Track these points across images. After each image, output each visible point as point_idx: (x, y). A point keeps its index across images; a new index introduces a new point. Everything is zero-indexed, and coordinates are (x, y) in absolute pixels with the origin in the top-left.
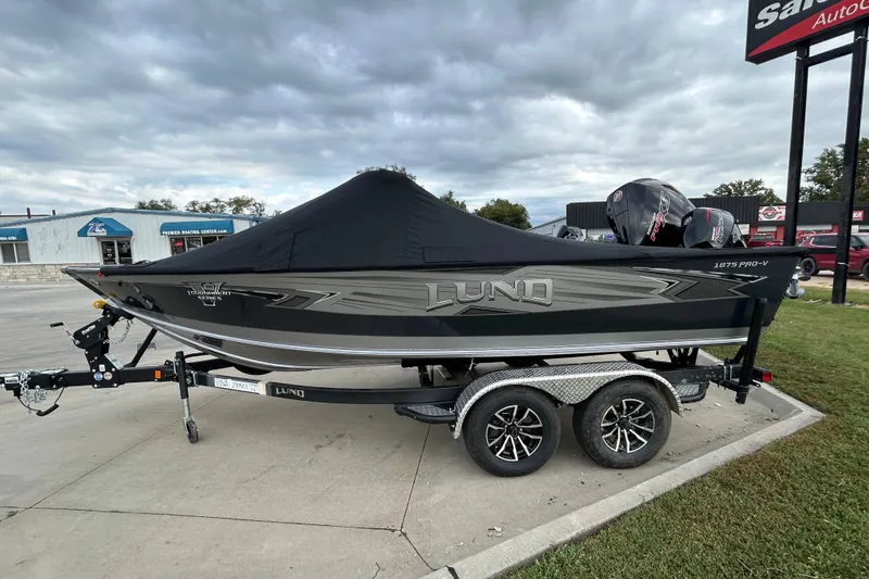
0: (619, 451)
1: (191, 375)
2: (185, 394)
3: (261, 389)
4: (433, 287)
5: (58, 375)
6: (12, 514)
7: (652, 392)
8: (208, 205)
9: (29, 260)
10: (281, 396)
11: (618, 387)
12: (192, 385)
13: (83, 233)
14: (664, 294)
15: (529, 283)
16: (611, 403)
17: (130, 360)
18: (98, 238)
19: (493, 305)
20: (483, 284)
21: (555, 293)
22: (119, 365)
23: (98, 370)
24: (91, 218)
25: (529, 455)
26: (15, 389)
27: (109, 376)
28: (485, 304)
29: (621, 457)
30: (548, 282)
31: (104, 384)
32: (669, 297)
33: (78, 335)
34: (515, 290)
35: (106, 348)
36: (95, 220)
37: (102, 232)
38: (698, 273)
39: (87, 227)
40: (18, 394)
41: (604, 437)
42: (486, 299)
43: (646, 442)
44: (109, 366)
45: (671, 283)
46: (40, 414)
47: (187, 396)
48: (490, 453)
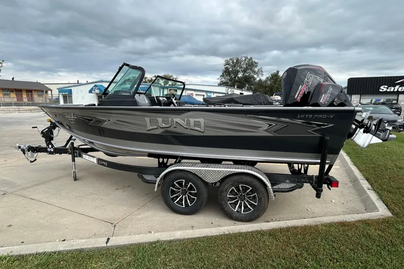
0: (237, 211)
1: (76, 152)
2: (74, 160)
3: (95, 160)
4: (147, 120)
5: (37, 148)
6: (4, 194)
7: (256, 183)
8: (151, 79)
9: (72, 103)
10: (100, 164)
11: (236, 178)
12: (77, 157)
13: (90, 92)
14: (266, 130)
15: (192, 121)
16: (233, 185)
17: (64, 145)
18: (97, 94)
19: (175, 130)
20: (170, 119)
21: (206, 126)
22: (56, 146)
23: (49, 147)
24: (94, 85)
25: (190, 205)
26: (23, 151)
27: (52, 150)
28: (172, 129)
29: (238, 215)
30: (202, 121)
31: (51, 153)
32: (270, 132)
33: (42, 132)
34: (185, 123)
35: (52, 139)
36: (95, 86)
37: (97, 91)
38: (287, 120)
39: (92, 89)
40: (24, 153)
41: (229, 202)
42: (172, 127)
43: (253, 210)
44: (53, 146)
45: (270, 125)
46: (31, 162)
47: (74, 161)
48: (171, 200)
